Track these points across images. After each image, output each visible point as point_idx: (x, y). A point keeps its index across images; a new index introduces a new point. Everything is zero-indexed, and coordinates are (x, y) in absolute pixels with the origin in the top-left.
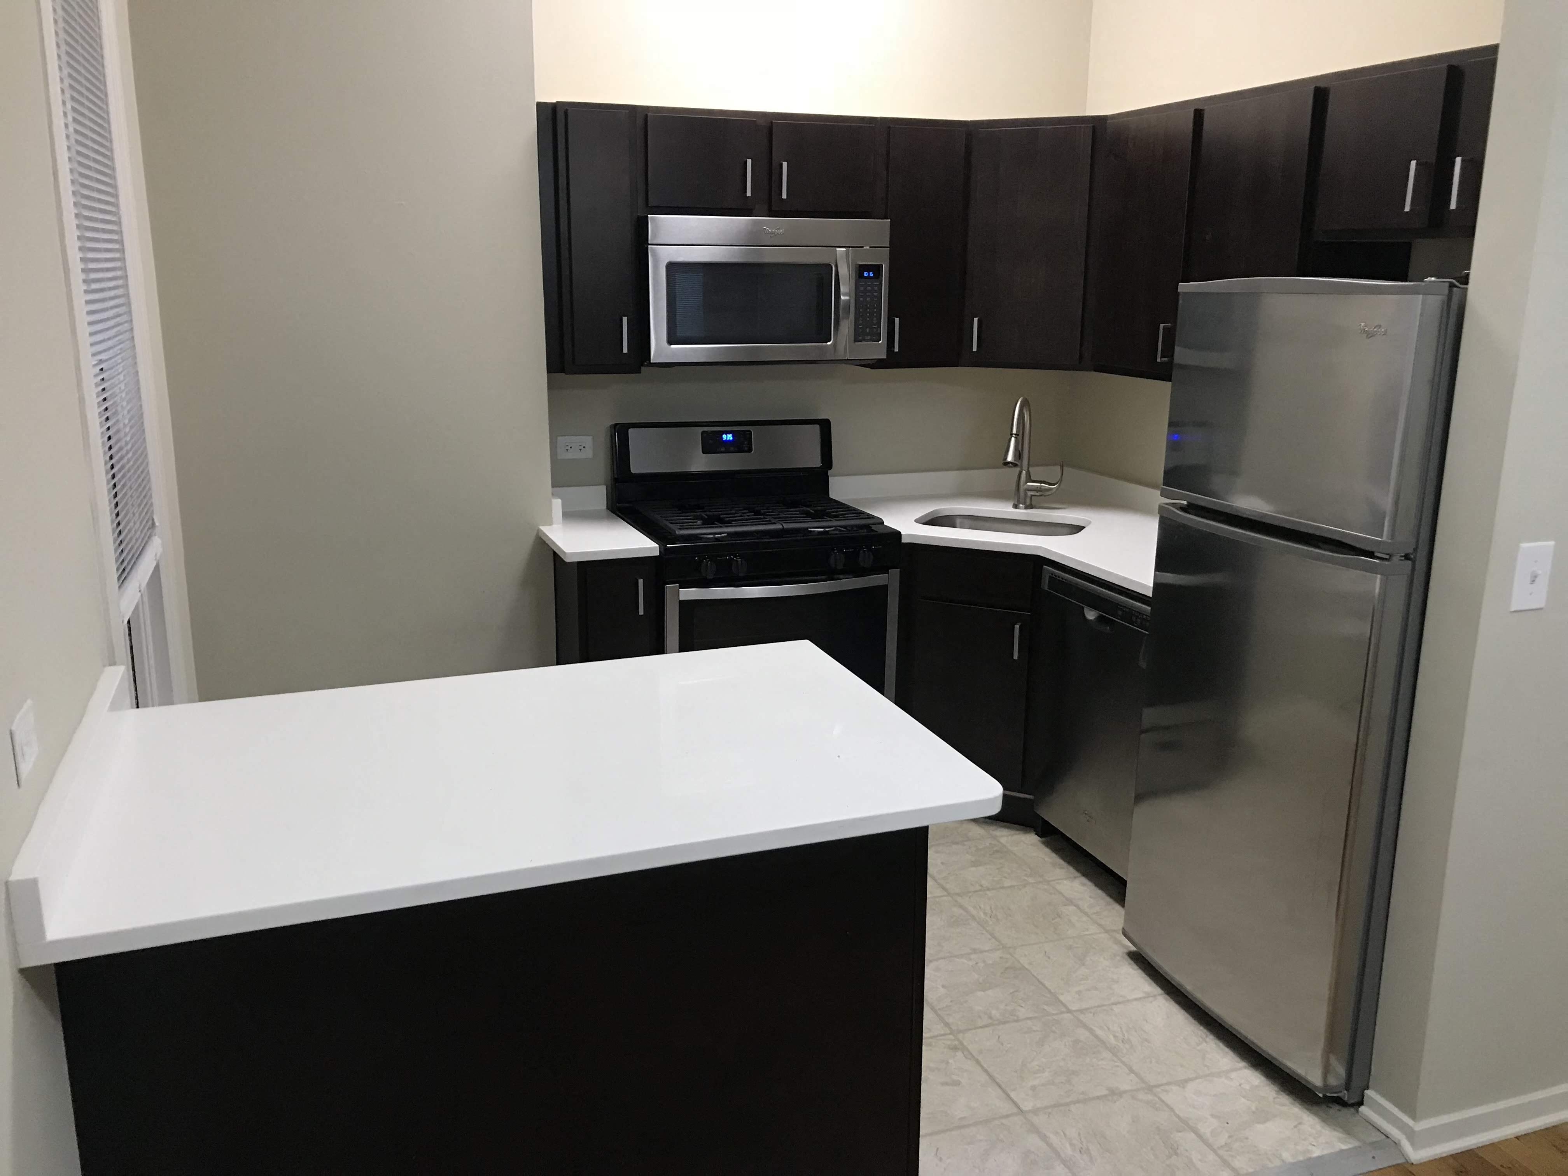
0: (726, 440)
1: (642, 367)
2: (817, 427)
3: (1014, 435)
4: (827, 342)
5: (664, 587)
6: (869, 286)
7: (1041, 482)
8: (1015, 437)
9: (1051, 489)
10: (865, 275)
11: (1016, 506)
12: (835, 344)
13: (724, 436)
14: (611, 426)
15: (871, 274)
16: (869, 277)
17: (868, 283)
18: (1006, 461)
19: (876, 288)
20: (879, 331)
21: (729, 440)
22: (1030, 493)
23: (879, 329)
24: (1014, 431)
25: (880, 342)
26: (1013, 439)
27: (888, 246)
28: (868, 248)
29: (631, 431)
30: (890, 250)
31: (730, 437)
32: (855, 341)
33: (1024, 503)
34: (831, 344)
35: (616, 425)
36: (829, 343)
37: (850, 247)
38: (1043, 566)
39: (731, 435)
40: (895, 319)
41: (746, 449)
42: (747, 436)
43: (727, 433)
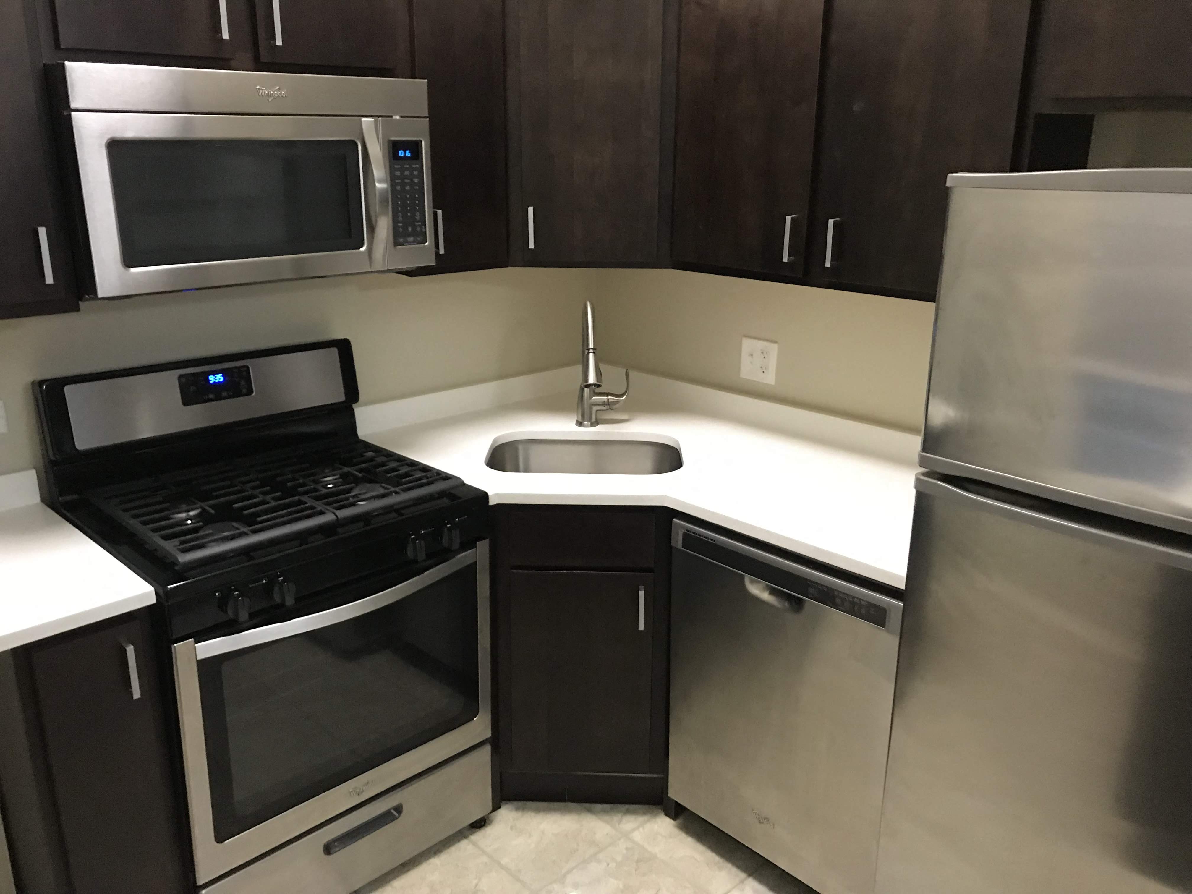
0: (214, 382)
1: (80, 303)
2: (334, 351)
3: (591, 351)
4: (359, 249)
5: (171, 647)
6: (407, 169)
7: (607, 394)
8: (593, 353)
9: (618, 402)
10: (400, 155)
11: (580, 424)
12: (370, 250)
13: (212, 378)
14: (33, 383)
15: (408, 154)
16: (405, 157)
17: (405, 166)
18: (588, 383)
19: (416, 173)
20: (424, 230)
21: (219, 382)
22: (595, 408)
23: (423, 227)
24: (591, 346)
25: (426, 244)
26: (591, 356)
27: (427, 115)
28: (398, 117)
29: (67, 389)
30: (430, 122)
31: (219, 378)
32: (396, 244)
33: (590, 419)
34: (365, 250)
35: (41, 383)
36: (362, 249)
37: (379, 116)
38: (672, 520)
39: (221, 375)
40: (437, 212)
41: (244, 391)
42: (244, 374)
43: (214, 373)
